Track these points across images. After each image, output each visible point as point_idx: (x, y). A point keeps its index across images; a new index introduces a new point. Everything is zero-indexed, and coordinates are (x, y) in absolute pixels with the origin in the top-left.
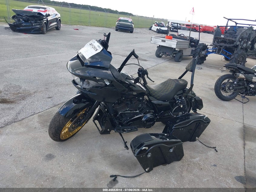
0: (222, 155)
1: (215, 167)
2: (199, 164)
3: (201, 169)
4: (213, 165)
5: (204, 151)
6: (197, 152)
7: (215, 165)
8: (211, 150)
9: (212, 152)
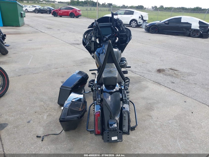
0: (30, 137)
1: (28, 120)
2: (40, 115)
3: (36, 113)
4: (31, 122)
5: (47, 128)
6: (52, 123)
7: (29, 122)
8: (43, 134)
9: (40, 133)
